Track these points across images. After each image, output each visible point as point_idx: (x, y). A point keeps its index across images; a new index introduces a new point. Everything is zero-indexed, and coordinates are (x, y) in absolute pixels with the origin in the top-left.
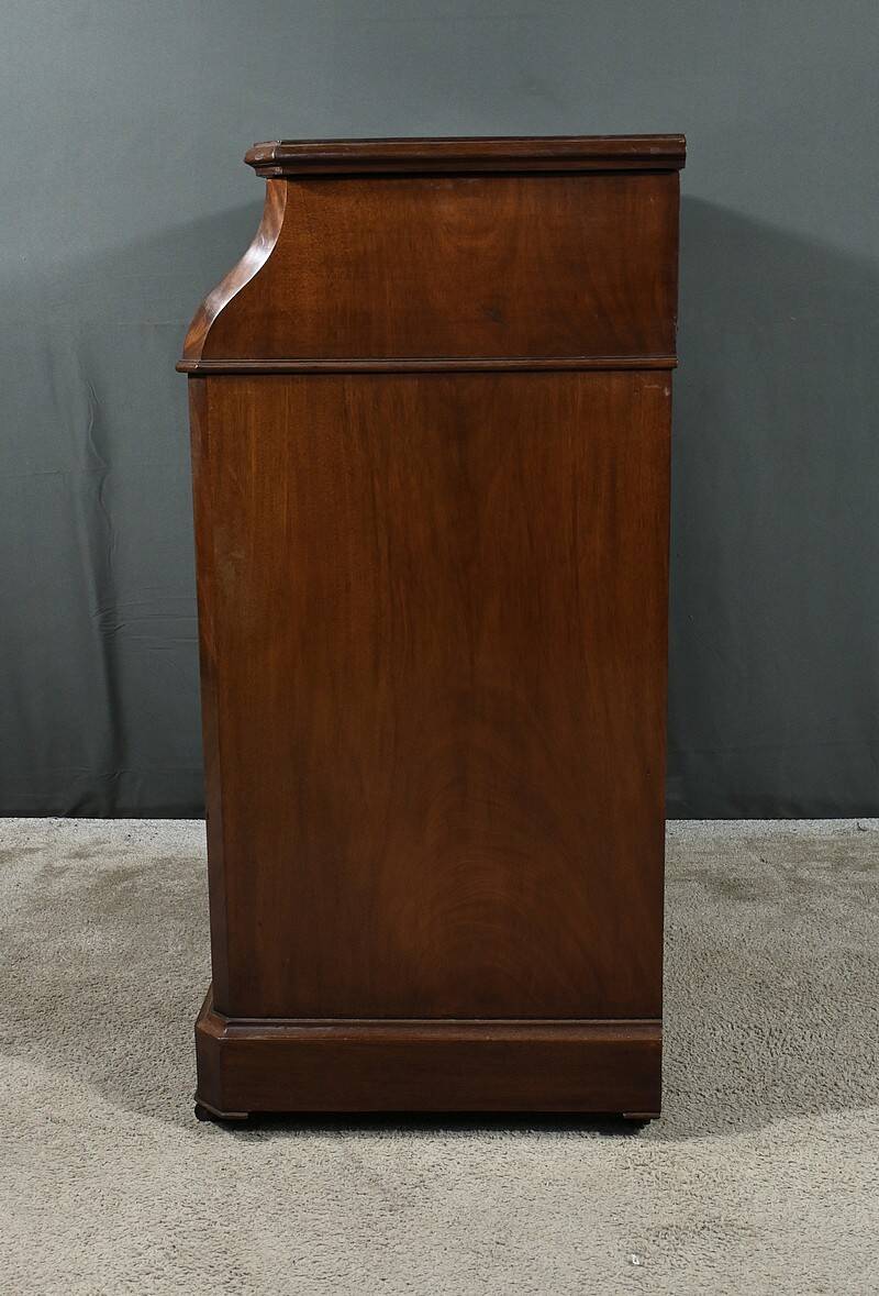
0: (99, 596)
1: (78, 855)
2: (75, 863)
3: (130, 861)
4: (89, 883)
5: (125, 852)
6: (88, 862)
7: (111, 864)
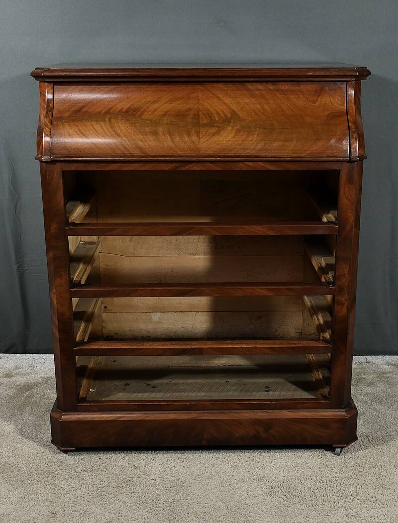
0: (16, 256)
1: (8, 375)
2: (5, 380)
3: (31, 379)
4: (11, 392)
5: (29, 374)
6: (11, 380)
7: (21, 380)
